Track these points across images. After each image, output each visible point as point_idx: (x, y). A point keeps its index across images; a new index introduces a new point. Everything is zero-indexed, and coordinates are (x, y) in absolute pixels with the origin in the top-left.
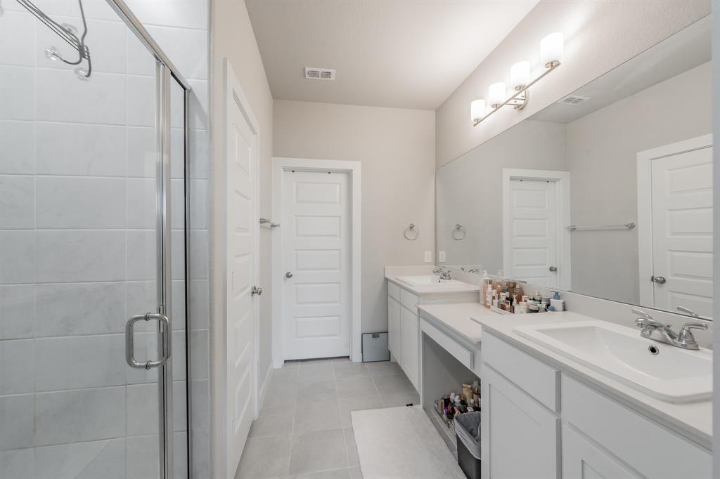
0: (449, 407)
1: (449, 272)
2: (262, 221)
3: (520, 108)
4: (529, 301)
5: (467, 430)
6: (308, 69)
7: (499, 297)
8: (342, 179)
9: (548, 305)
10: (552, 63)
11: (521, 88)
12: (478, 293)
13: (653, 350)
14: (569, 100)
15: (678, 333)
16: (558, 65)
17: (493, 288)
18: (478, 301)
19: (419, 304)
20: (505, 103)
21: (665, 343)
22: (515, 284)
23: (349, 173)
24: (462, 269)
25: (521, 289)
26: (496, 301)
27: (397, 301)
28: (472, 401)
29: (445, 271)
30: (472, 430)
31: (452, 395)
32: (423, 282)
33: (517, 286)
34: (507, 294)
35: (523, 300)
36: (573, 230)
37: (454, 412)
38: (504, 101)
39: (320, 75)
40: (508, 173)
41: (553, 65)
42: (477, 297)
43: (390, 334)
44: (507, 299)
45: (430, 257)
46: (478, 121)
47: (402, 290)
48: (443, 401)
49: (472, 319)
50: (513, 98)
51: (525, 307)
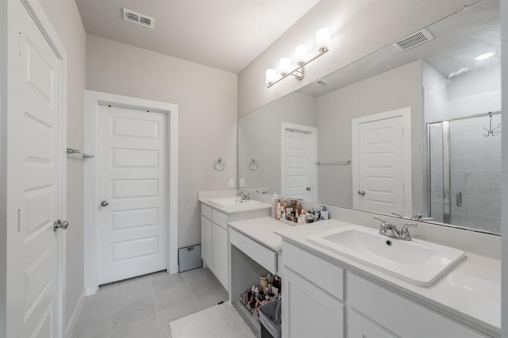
0: (252, 298)
1: (249, 194)
2: (70, 151)
3: (300, 79)
4: (306, 213)
5: (268, 316)
6: (126, 11)
7: (286, 212)
8: (161, 118)
9: (319, 216)
10: (323, 49)
11: (302, 64)
12: (270, 209)
13: (388, 243)
14: (319, 82)
15: (401, 231)
16: (327, 51)
17: (281, 205)
18: (271, 215)
19: (228, 221)
20: (291, 74)
21: (394, 237)
22: (296, 202)
23: (167, 114)
24: (257, 191)
25: (300, 205)
26: (284, 215)
27: (209, 219)
28: (267, 289)
29: (246, 193)
30: (272, 315)
31: (253, 287)
32: (229, 203)
33: (298, 203)
34: (291, 209)
35: (302, 212)
36: (319, 164)
37: (255, 301)
38: (290, 72)
39: (139, 20)
40: (284, 125)
41: (324, 50)
42: (270, 212)
43: (203, 246)
44: (292, 213)
45: (233, 183)
46: (271, 84)
47: (214, 210)
48: (247, 294)
49: (275, 232)
50: (296, 70)
51: (305, 218)
